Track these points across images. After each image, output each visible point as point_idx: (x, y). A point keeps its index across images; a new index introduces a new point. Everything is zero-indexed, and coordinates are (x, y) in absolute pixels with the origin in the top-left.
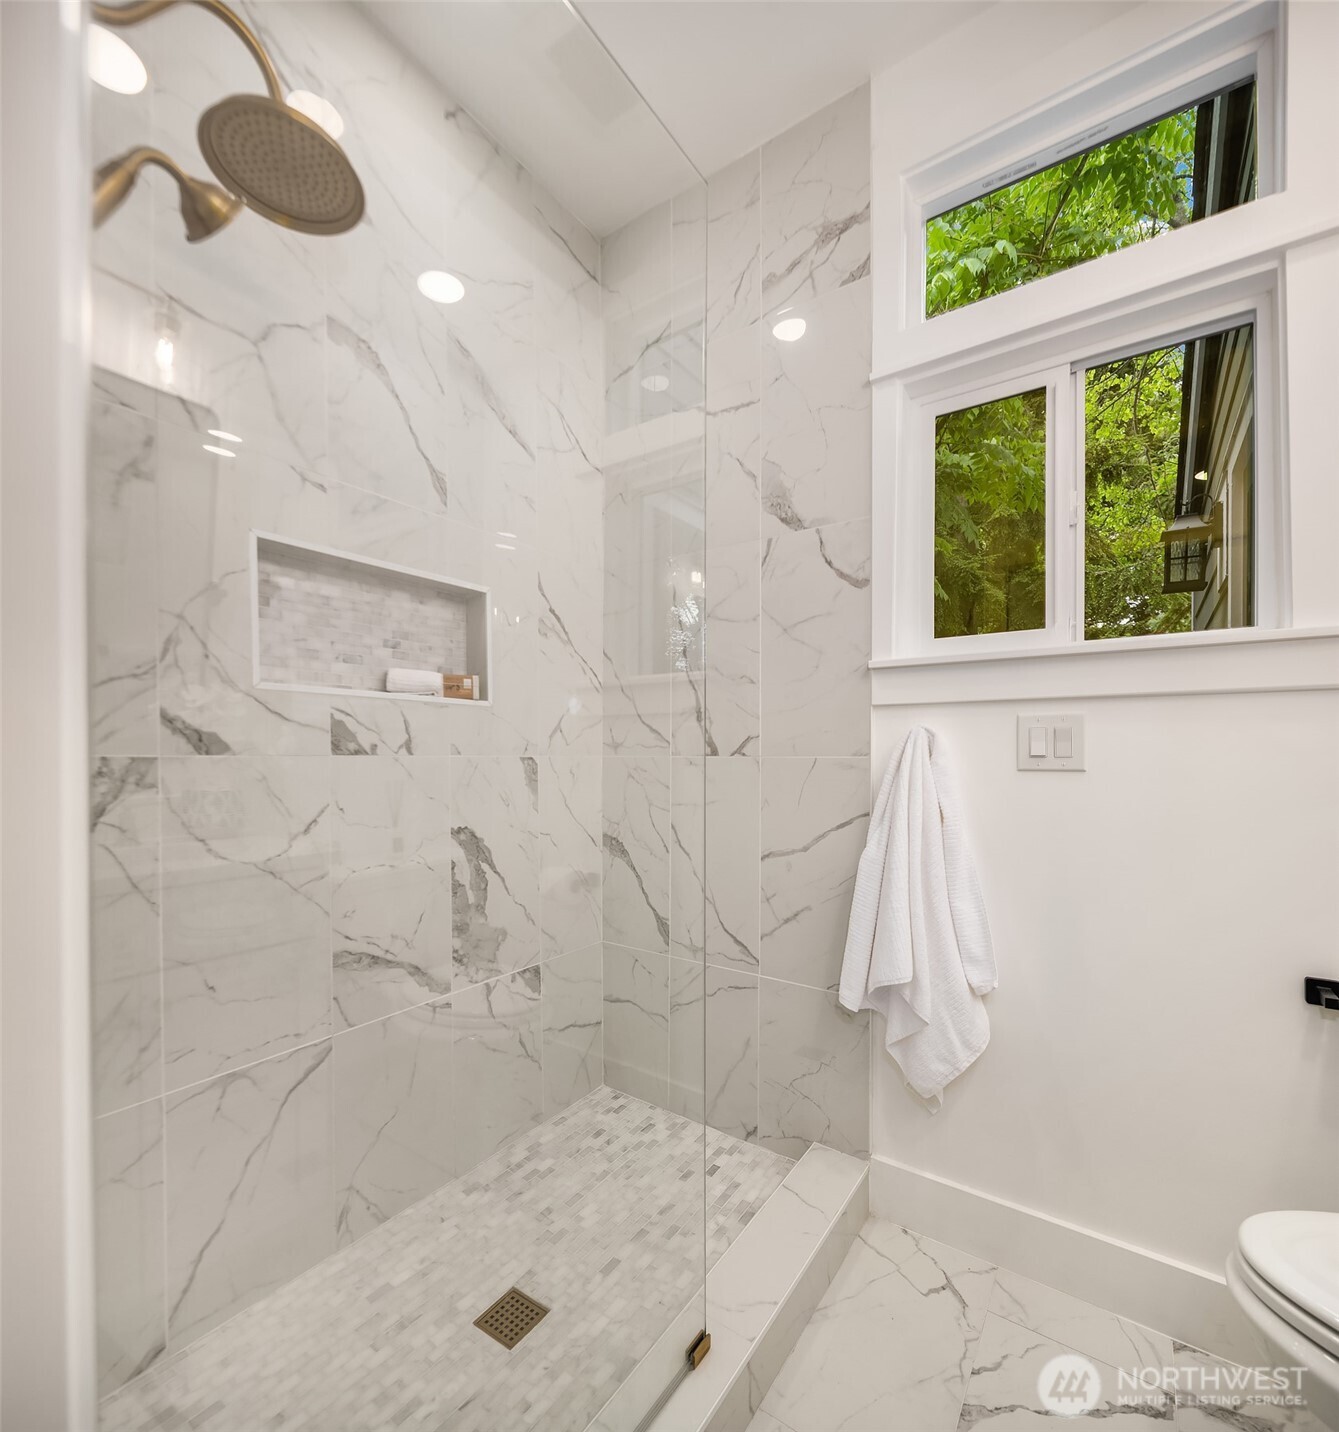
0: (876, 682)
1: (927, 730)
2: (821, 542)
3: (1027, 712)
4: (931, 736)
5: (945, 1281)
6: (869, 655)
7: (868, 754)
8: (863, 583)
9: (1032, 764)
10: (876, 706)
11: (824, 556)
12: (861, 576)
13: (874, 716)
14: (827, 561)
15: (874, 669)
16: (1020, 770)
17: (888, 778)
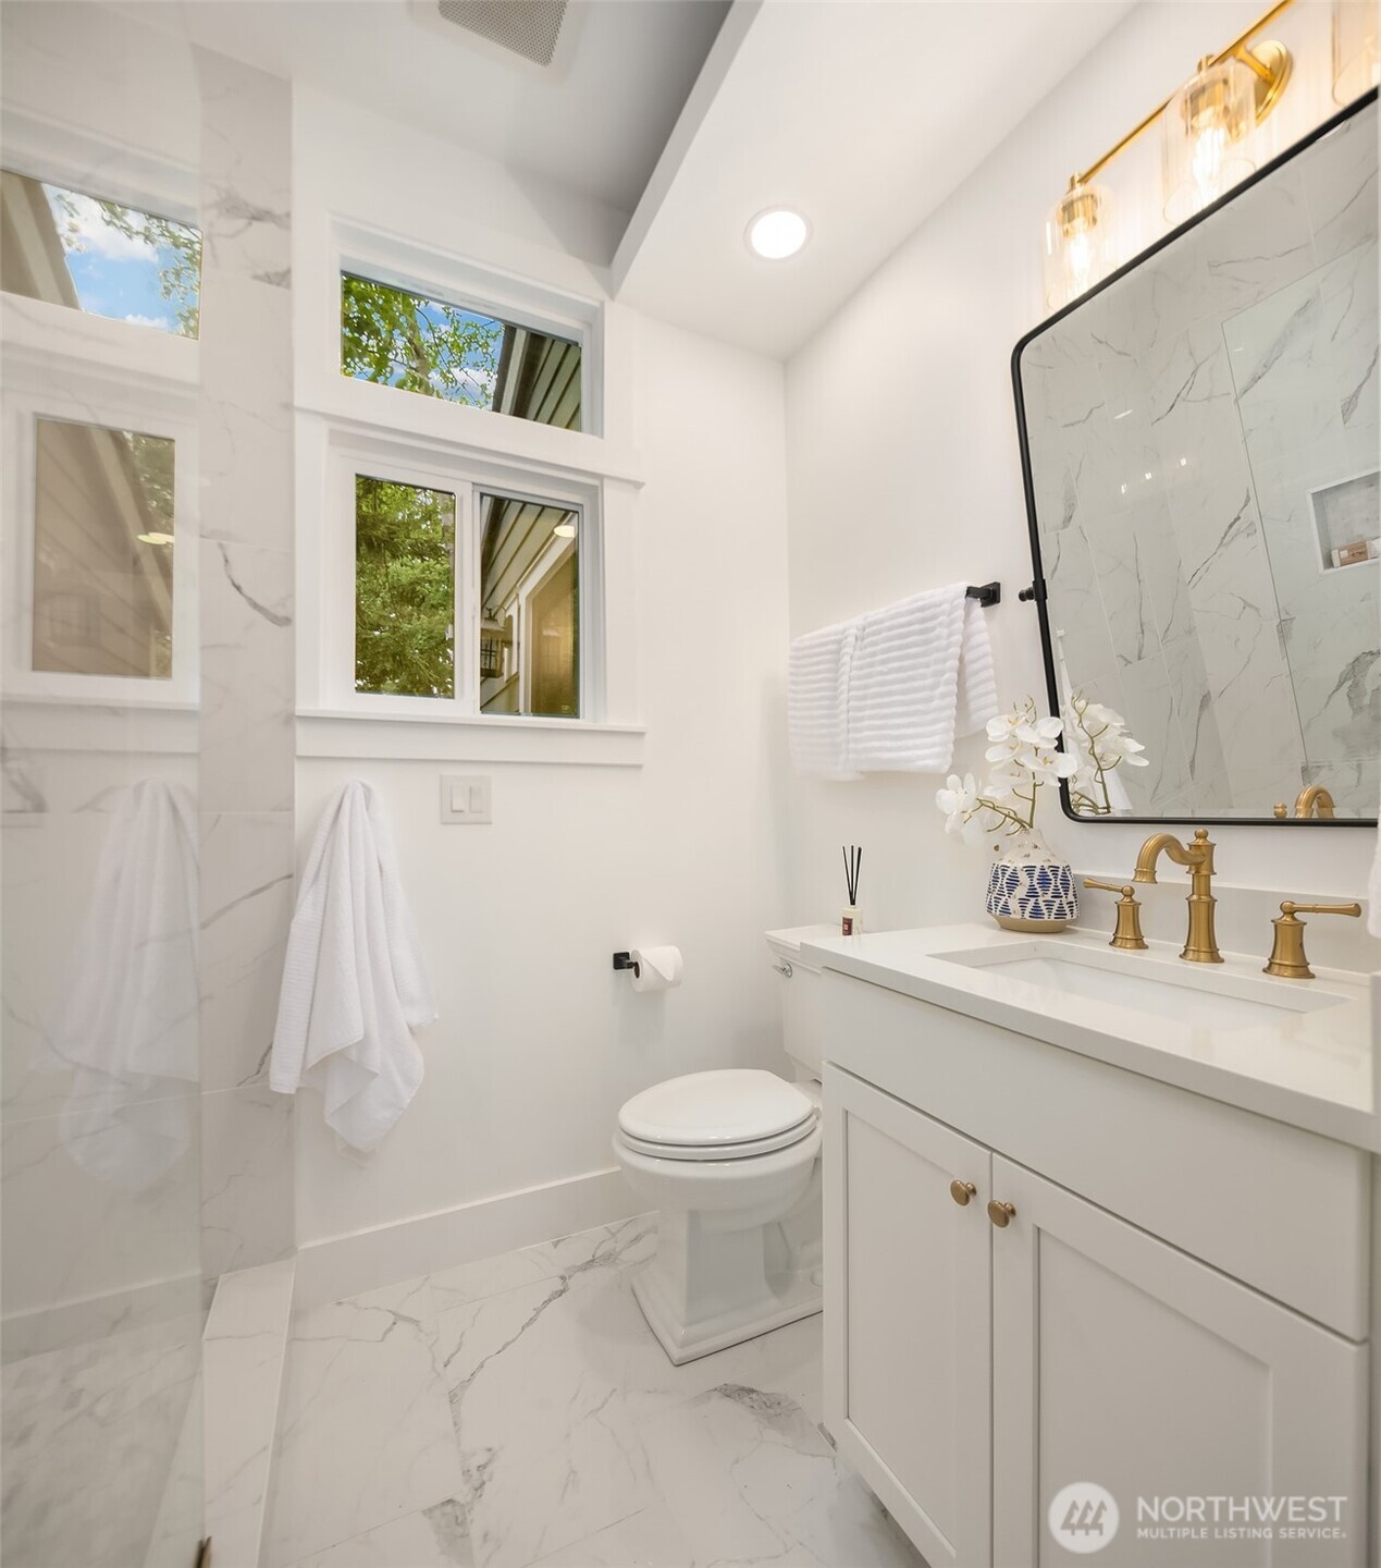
0: (301, 731)
1: (363, 785)
2: (226, 561)
3: (449, 771)
4: (368, 791)
5: (393, 1317)
6: (291, 699)
7: (291, 809)
8: (286, 621)
9: (452, 817)
10: (299, 758)
11: (230, 577)
12: (281, 613)
13: (298, 766)
14: (234, 585)
15: (299, 717)
16: (443, 824)
17: (322, 834)
